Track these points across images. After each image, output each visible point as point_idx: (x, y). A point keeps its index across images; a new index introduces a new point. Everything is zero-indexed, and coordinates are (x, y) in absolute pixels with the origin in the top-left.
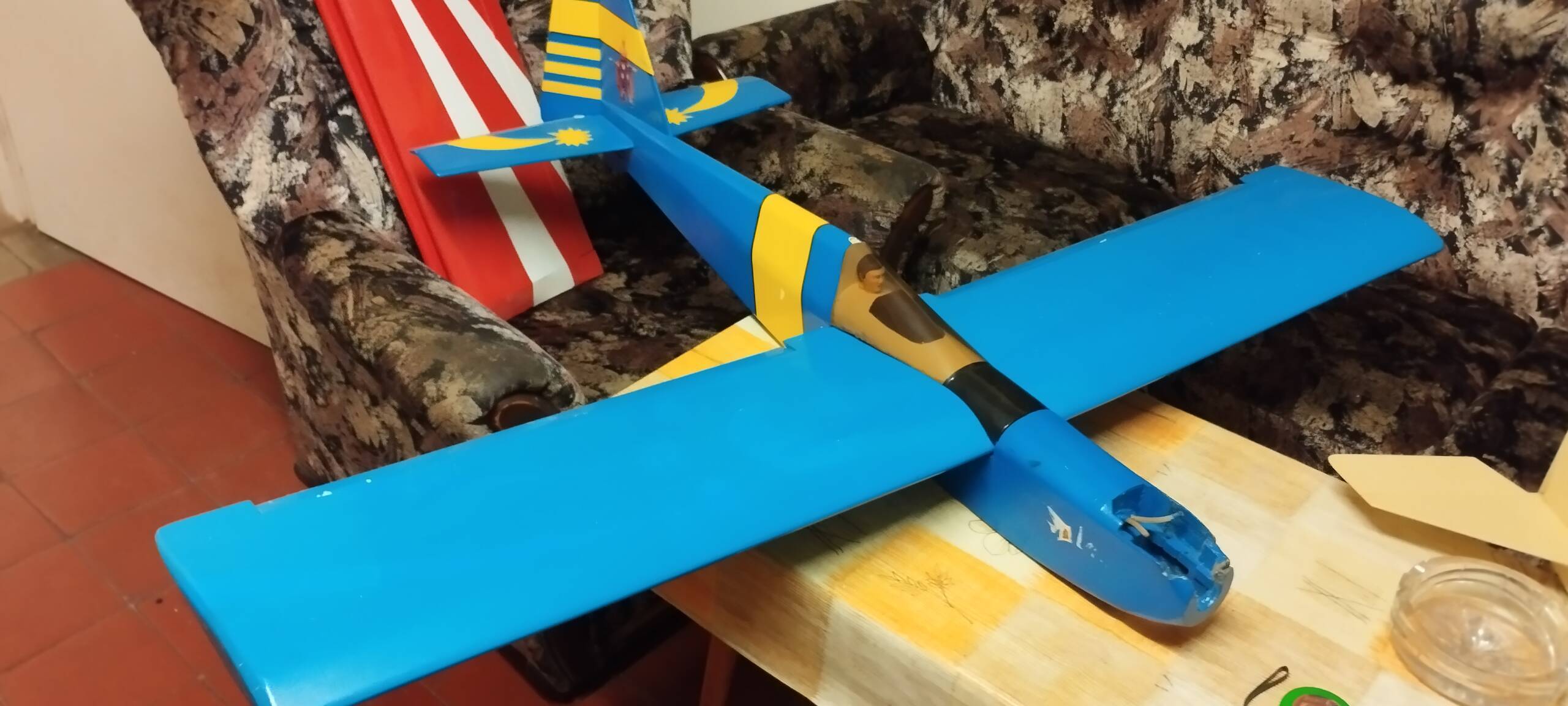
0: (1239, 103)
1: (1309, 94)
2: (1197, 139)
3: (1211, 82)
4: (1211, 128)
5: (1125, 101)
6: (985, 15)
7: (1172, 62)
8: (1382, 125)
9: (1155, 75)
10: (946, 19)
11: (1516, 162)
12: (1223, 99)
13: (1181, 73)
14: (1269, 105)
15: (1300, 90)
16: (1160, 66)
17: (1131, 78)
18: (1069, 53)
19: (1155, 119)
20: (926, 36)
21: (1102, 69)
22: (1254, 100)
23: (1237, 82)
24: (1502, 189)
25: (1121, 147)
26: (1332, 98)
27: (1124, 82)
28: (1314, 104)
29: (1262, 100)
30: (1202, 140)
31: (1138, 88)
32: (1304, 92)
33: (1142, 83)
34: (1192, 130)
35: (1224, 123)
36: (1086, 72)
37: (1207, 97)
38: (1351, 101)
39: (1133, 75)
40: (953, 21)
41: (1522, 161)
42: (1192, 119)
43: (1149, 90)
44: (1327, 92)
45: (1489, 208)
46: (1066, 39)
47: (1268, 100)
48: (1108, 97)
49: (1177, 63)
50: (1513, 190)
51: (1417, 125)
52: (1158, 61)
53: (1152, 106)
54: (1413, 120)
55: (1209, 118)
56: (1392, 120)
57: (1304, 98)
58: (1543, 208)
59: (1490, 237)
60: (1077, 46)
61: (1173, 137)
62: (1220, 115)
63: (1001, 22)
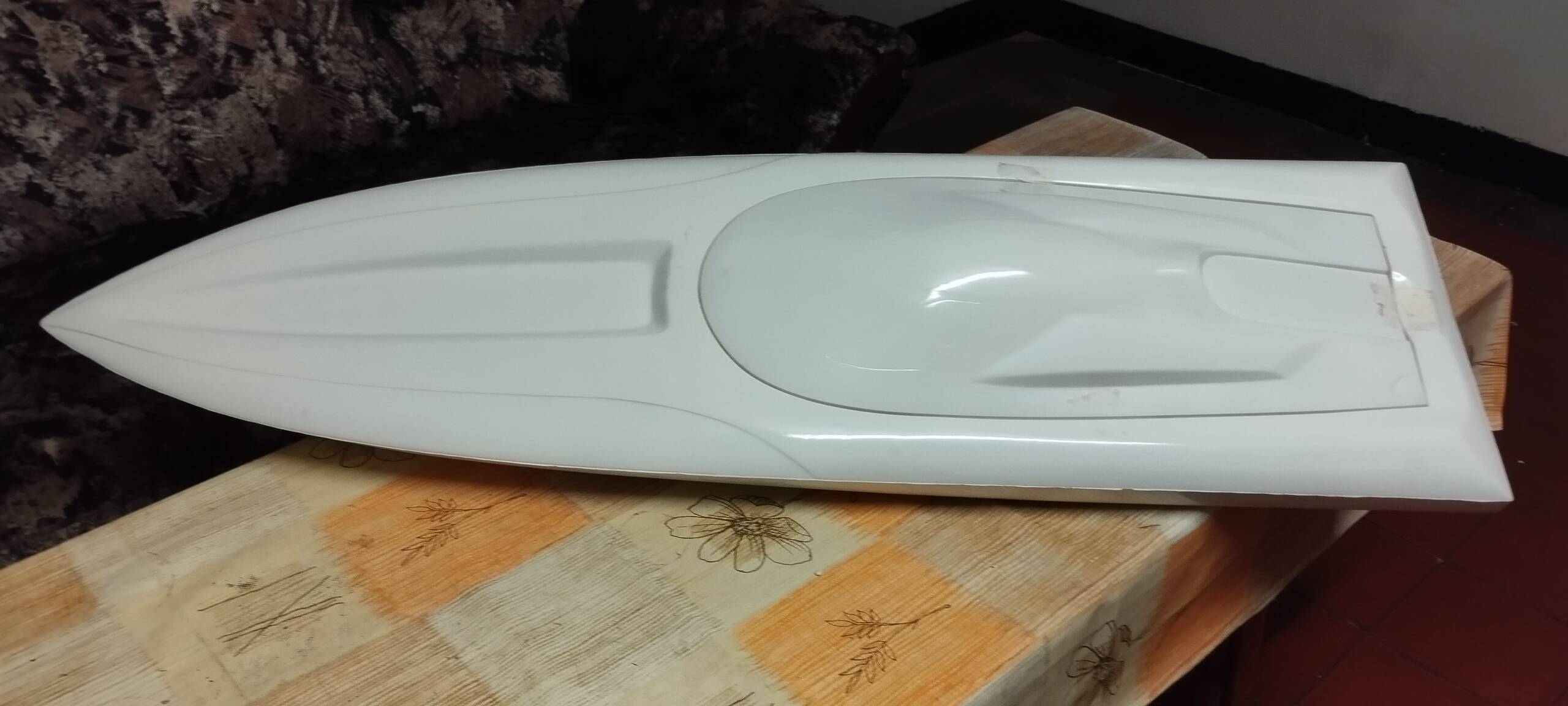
24: (40, 101)
50: (54, 95)
58: (105, 92)
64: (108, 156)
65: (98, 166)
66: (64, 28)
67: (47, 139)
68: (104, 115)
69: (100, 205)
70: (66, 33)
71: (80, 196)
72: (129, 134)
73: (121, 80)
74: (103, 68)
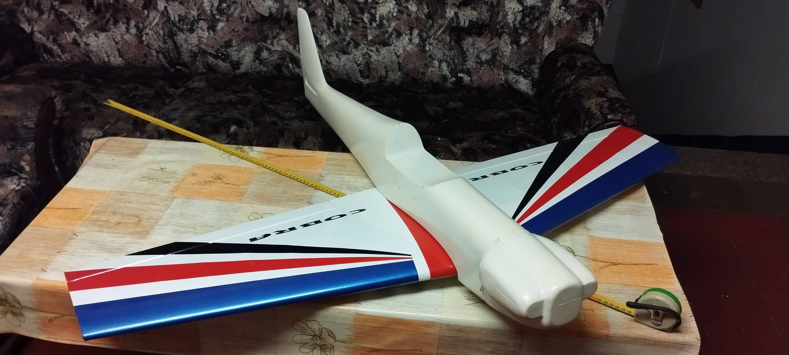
0: (202, 19)
1: (233, 7)
2: (190, 42)
3: (186, 12)
4: (194, 35)
5: (147, 32)
6: (52, 7)
7: (163, 7)
8: (271, 14)
9: (157, 16)
10: (30, 13)
11: (330, 15)
12: (195, 20)
13: (169, 12)
14: (217, 17)
15: (229, 6)
16: (158, 11)
17: (145, 21)
18: (108, 16)
19: (166, 38)
20: (23, 26)
21: (128, 20)
22: (209, 16)
23: (198, 9)
24: (329, 29)
25: (154, 57)
26: (244, 7)
27: (143, 23)
28: (237, 12)
29: (213, 15)
30: (192, 42)
31: (151, 25)
32: (231, 6)
33: (152, 21)
34: (186, 38)
35: (200, 31)
36: (121, 23)
37: (186, 20)
38: (253, 6)
39: (146, 19)
40: (35, 14)
41: (332, 14)
42: (184, 33)
43: (157, 24)
44: (241, 4)
45: (327, 39)
46: (103, 9)
47: (216, 15)
48: (138, 33)
49: (165, 7)
50: (333, 28)
51: (285, 9)
52: (156, 8)
53: (162, 32)
54: (283, 9)
55: (192, 31)
56: (274, 11)
57: (232, 10)
58: (347, 32)
59: (332, 52)
60: (111, 11)
61: (178, 44)
62: (197, 27)
63: (63, 8)
64: (341, 54)
65: (337, 56)
66: (344, 7)
67: (326, 42)
68: (344, 40)
69: (334, 68)
70: (344, 9)
71: (330, 63)
72: (350, 49)
73: (354, 30)
74: (350, 24)
